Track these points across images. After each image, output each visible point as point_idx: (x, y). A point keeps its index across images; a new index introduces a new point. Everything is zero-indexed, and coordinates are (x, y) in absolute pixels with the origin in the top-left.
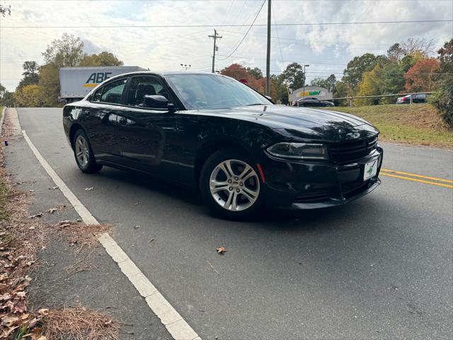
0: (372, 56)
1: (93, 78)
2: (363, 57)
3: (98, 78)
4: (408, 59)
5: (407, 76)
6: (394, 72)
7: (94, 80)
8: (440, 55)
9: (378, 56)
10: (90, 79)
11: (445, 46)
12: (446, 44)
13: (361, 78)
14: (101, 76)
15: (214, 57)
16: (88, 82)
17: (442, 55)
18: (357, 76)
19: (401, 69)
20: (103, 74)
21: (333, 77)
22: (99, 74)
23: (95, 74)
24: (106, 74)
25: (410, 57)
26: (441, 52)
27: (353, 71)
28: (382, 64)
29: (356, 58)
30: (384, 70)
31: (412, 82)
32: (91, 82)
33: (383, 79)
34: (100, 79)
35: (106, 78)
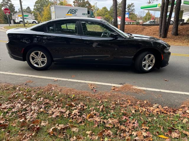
1: (70, 11)
3: (72, 11)
7: (71, 12)
8: (74, 4)
10: (69, 12)
13: (43, 10)
14: (73, 11)
16: (68, 13)
18: (40, 9)
20: (74, 10)
21: (28, 8)
22: (73, 10)
23: (71, 10)
24: (76, 10)
26: (74, 2)
27: (38, 6)
32: (69, 13)
34: (73, 12)
35: (76, 12)
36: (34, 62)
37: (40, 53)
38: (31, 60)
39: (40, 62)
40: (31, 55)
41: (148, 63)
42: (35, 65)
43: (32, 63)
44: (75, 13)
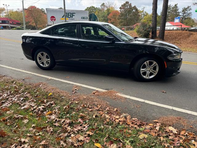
0: (94, 7)
2: (90, 7)
4: (108, 10)
5: (109, 17)
6: (104, 15)
7: (66, 16)
8: (120, 9)
9: (96, 8)
11: (122, 6)
12: (122, 5)
14: (70, 14)
15: (23, 2)
16: (63, 17)
17: (121, 9)
19: (106, 14)
20: (71, 13)
23: (67, 13)
24: (73, 13)
25: (109, 9)
26: (120, 8)
28: (99, 12)
29: (88, 8)
30: (100, 14)
31: (110, 20)
33: (100, 18)
34: (69, 16)
35: (73, 15)
36: (40, 62)
37: (45, 54)
38: (38, 60)
39: (45, 62)
40: (38, 55)
41: (149, 71)
42: (41, 65)
43: (39, 63)
44: (72, 17)
